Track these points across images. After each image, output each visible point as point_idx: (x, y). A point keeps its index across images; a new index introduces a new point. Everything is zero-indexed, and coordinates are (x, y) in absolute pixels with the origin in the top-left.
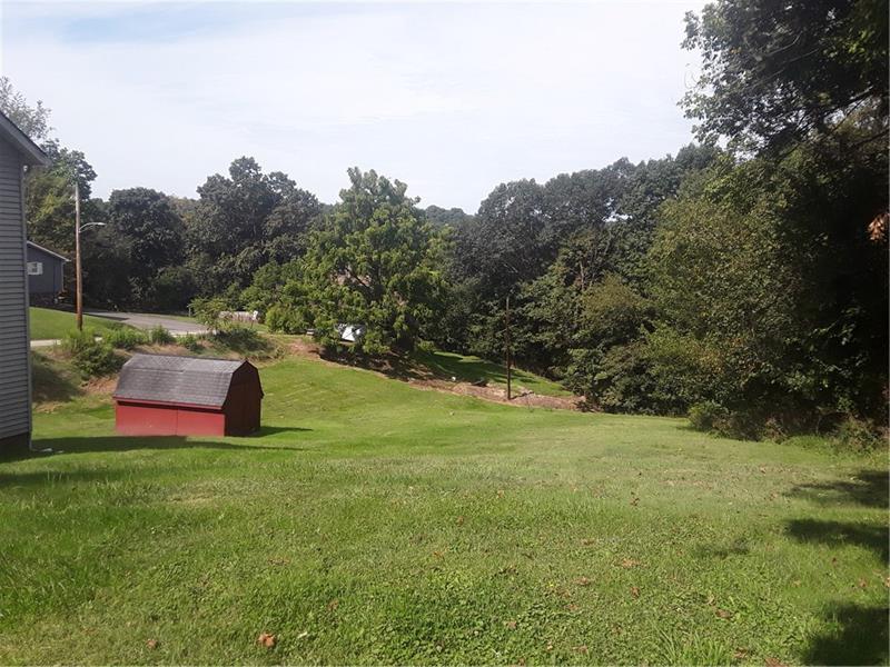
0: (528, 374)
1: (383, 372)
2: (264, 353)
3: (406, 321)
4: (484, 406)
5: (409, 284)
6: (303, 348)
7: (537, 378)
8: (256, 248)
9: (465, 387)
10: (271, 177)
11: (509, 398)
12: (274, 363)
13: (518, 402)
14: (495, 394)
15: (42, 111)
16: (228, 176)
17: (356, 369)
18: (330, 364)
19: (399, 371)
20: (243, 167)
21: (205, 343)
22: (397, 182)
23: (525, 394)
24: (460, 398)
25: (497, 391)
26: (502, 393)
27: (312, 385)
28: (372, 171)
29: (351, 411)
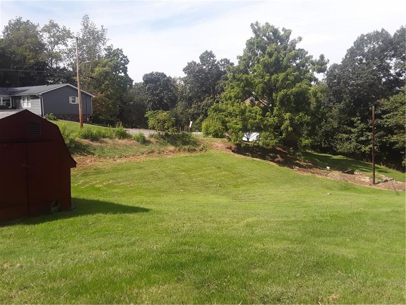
0: (383, 167)
1: (275, 162)
2: (192, 147)
3: (292, 125)
4: (354, 188)
5: (292, 97)
6: (220, 145)
7: (391, 170)
8: (212, 98)
9: (336, 174)
10: (221, 61)
11: (374, 183)
12: (199, 154)
13: (381, 186)
14: (362, 180)
15: (104, 30)
16: (198, 61)
17: (255, 159)
18: (237, 155)
19: (288, 162)
20: (207, 56)
21: (152, 140)
22: (284, 29)
23: (386, 181)
24: (334, 181)
25: (363, 178)
26: (367, 179)
27: (219, 168)
28: (267, 23)
29: (242, 188)
